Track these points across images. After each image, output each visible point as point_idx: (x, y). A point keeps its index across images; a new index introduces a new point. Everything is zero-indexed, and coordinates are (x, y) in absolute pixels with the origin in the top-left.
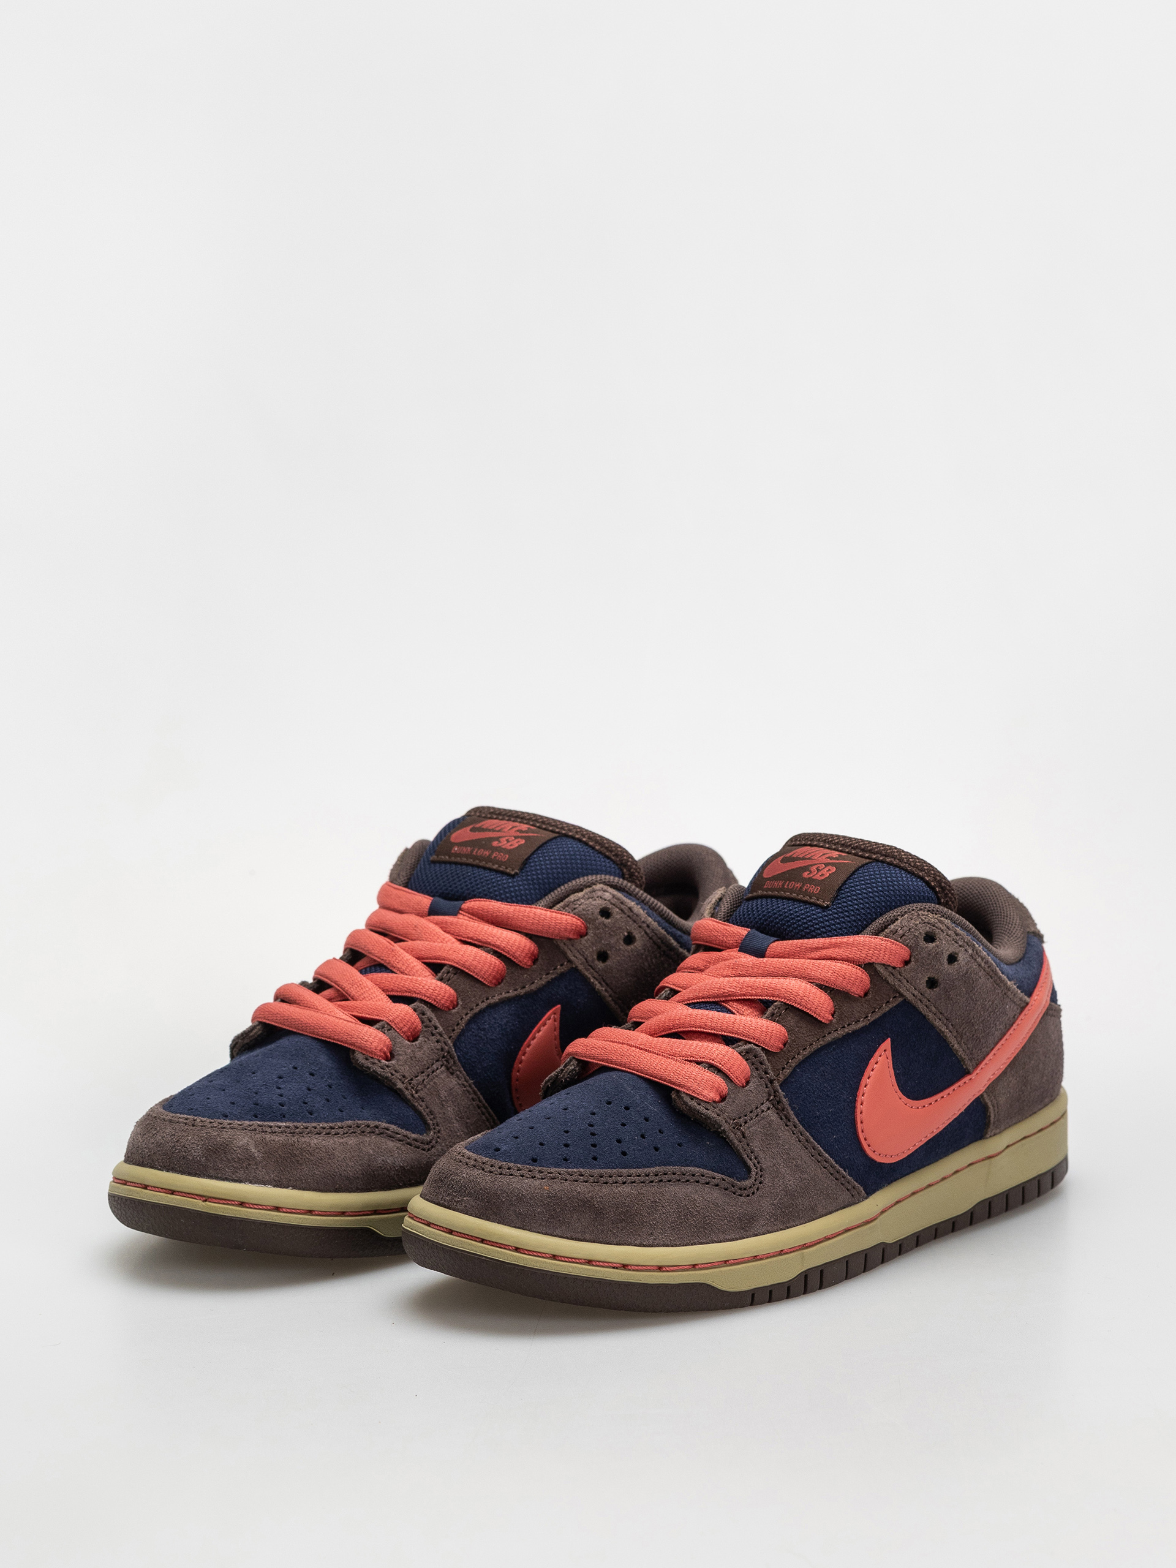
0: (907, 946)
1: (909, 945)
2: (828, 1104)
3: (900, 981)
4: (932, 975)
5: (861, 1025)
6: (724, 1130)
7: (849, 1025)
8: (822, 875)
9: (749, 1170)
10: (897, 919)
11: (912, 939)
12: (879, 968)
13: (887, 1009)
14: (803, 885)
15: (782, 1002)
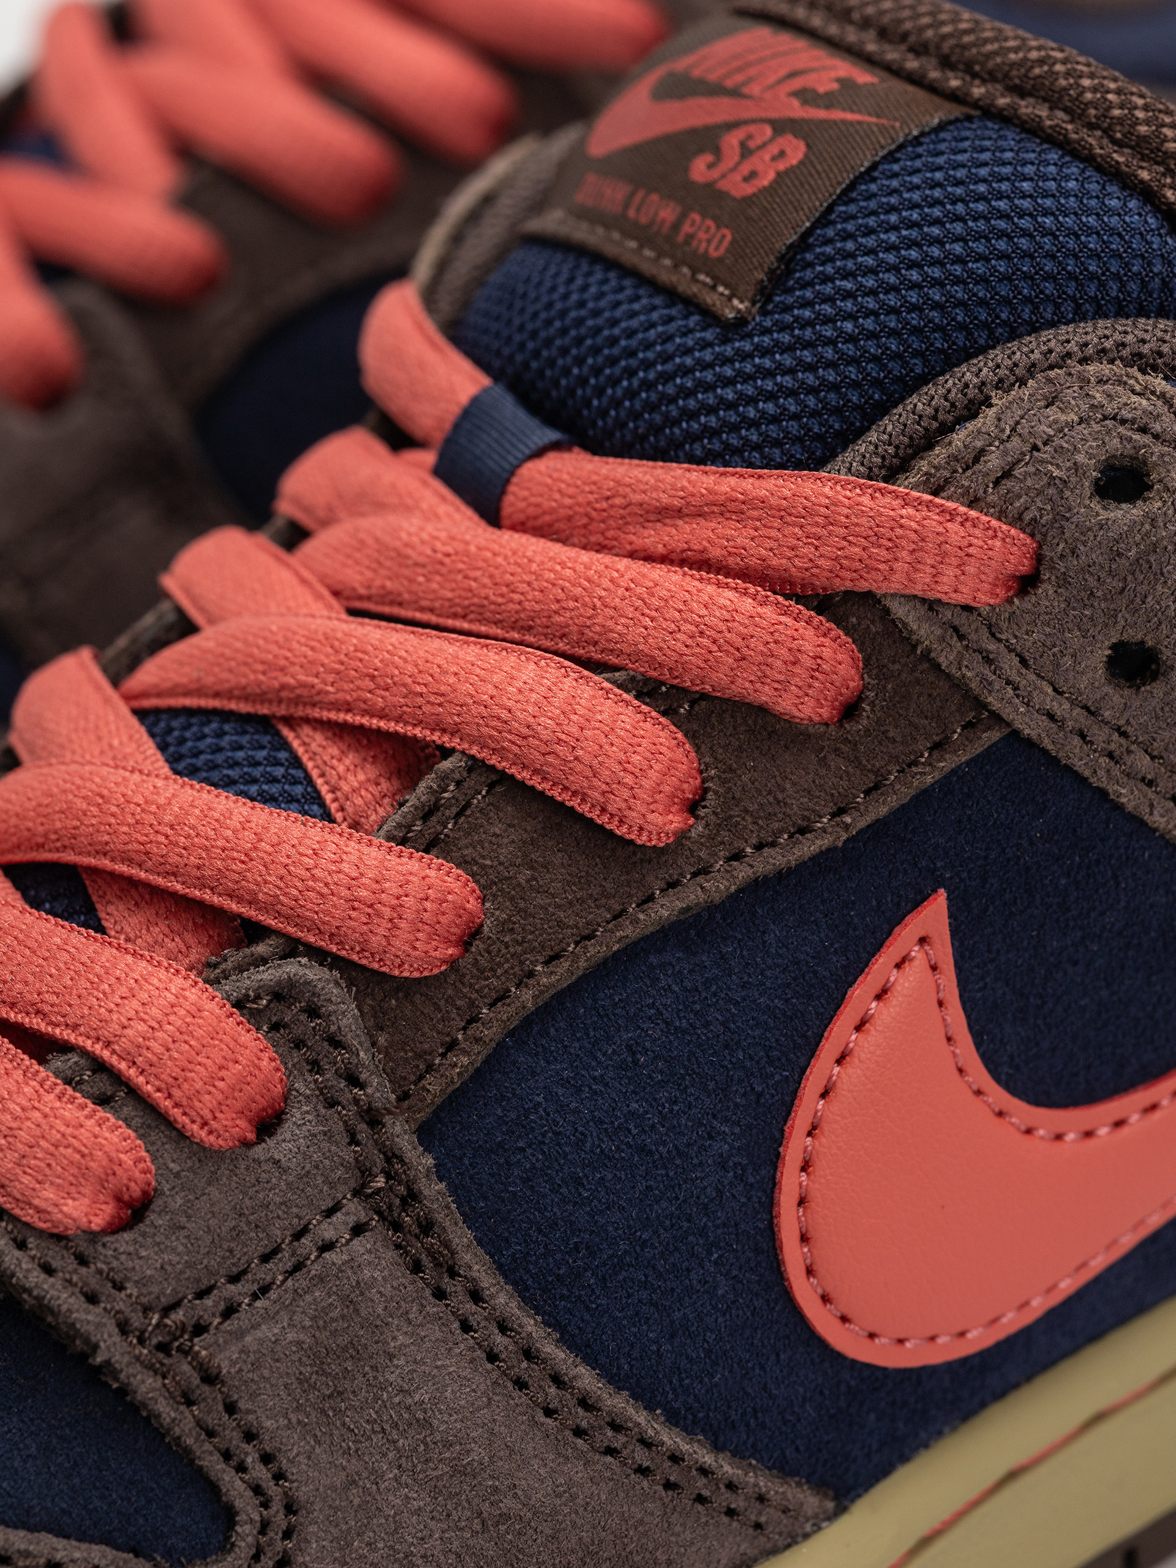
0: (1017, 521)
1: (1027, 517)
2: (641, 1187)
3: (988, 660)
4: (1134, 635)
5: (809, 847)
6: (108, 1363)
7: (759, 847)
8: (752, 175)
9: (228, 1516)
10: (987, 402)
11: (1040, 493)
12: (899, 610)
13: (929, 780)
14: (683, 216)
15: (473, 757)
